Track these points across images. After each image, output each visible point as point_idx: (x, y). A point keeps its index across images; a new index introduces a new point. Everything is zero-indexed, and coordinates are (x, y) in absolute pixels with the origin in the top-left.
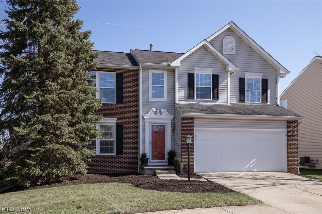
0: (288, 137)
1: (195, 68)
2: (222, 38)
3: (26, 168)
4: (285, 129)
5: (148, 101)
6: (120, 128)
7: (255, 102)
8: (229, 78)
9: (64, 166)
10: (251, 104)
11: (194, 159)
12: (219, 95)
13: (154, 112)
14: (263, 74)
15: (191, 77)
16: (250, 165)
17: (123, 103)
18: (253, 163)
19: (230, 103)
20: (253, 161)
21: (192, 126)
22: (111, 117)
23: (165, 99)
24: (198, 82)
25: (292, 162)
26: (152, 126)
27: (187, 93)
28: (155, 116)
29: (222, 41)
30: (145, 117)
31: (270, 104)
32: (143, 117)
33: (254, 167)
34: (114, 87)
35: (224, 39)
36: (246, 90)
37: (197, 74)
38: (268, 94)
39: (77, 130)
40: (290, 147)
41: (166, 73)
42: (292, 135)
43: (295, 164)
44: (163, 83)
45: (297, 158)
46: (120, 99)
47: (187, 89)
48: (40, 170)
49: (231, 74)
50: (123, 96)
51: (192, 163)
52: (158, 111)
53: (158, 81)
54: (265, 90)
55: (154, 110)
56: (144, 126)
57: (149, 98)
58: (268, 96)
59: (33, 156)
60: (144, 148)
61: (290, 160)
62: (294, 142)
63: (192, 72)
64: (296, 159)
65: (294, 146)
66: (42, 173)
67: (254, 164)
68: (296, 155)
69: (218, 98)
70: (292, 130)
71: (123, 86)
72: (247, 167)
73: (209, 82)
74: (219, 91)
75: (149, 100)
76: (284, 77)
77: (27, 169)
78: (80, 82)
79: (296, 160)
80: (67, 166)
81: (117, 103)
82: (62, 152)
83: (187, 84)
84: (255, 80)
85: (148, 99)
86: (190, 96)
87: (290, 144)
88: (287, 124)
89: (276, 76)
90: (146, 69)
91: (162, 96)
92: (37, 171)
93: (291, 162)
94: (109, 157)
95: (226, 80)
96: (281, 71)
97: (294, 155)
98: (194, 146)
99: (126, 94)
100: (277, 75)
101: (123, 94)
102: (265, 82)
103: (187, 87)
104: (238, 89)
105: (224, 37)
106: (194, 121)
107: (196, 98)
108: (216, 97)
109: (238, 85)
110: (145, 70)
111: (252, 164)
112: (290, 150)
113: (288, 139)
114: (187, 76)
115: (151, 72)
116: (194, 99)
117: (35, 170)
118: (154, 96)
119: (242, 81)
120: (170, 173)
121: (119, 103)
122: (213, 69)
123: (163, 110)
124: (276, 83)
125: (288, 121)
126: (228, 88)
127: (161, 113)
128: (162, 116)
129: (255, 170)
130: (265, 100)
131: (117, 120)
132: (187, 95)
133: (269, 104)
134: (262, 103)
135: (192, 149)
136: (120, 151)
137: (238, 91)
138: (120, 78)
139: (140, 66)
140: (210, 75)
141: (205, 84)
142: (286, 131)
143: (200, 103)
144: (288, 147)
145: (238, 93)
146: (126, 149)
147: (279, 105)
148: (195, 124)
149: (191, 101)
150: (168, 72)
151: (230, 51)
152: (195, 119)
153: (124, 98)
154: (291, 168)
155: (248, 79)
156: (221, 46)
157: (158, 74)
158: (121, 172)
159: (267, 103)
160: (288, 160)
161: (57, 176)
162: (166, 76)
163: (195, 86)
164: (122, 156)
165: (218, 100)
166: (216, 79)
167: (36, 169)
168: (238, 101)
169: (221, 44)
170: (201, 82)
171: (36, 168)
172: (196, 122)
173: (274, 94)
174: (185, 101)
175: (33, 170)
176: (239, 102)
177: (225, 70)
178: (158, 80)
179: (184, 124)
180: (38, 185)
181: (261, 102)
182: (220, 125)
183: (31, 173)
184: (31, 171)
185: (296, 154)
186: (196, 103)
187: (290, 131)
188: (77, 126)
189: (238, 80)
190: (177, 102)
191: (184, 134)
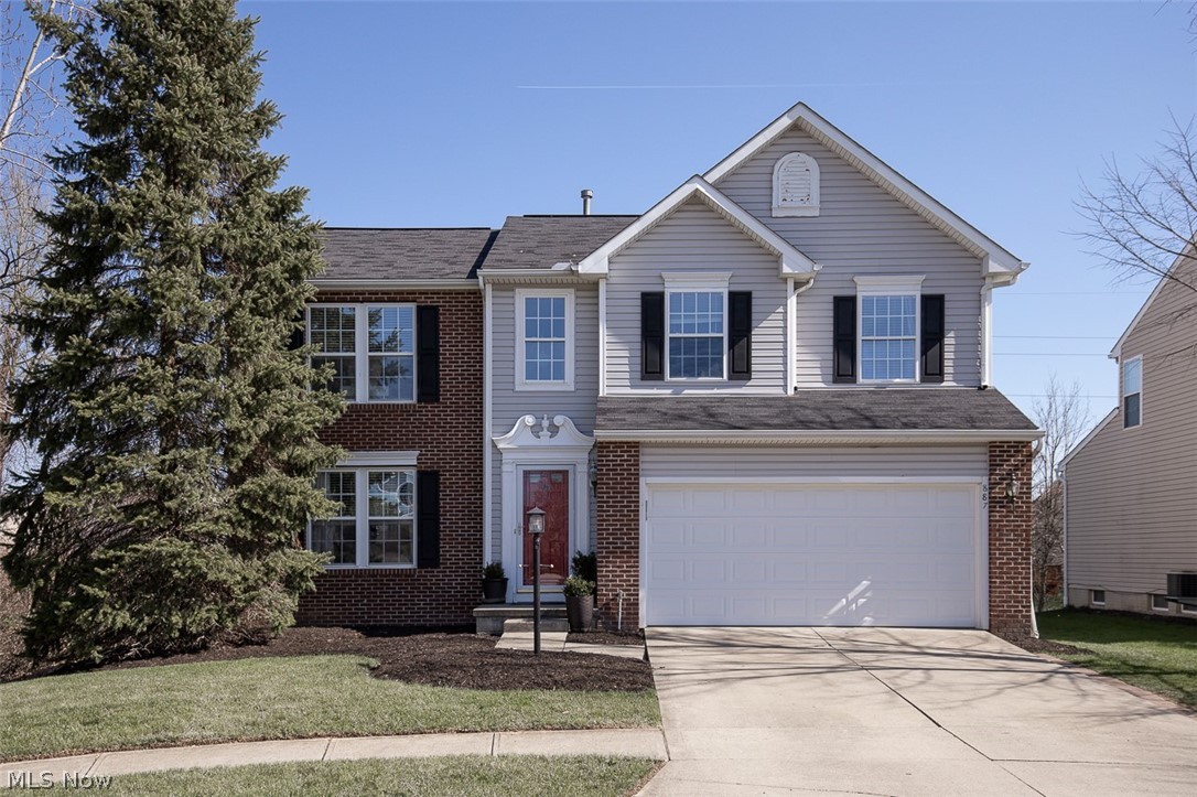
0: (993, 503)
1: (664, 274)
2: (771, 163)
3: (86, 609)
4: (982, 475)
5: (510, 393)
6: (428, 482)
7: (897, 380)
8: (792, 302)
9: (207, 603)
10: (879, 386)
11: (637, 581)
12: (754, 361)
13: (532, 427)
14: (924, 277)
15: (652, 306)
16: (849, 604)
17: (437, 400)
18: (861, 595)
19: (796, 388)
20: (859, 588)
21: (633, 471)
22: (401, 448)
23: (569, 383)
24: (676, 322)
25: (1005, 592)
26: (527, 474)
27: (638, 361)
28: (533, 441)
29: (772, 174)
30: (500, 446)
31: (955, 384)
32: (494, 446)
33: (862, 611)
34: (411, 351)
35: (776, 167)
36: (860, 337)
37: (673, 295)
38: (946, 348)
39: (244, 496)
40: (996, 540)
41: (573, 296)
42: (1005, 498)
43: (1018, 602)
44: (560, 331)
45: (1024, 578)
46: (429, 388)
47: (638, 346)
48: (128, 615)
49: (797, 285)
50: (438, 379)
51: (632, 595)
52: (545, 423)
53: (545, 324)
54: (933, 335)
55: (530, 420)
56: (498, 475)
57: (516, 382)
58: (946, 355)
59: (102, 572)
60: (497, 545)
61: (999, 587)
62: (1013, 521)
63: (656, 289)
64: (1021, 583)
65: (1015, 535)
66: (137, 624)
67: (862, 601)
68: (1022, 568)
69: (749, 371)
70: (1005, 479)
71: (438, 346)
72: (837, 612)
73: (718, 320)
74: (754, 346)
75: (517, 389)
76: (1007, 283)
77: (91, 610)
78: (242, 353)
79: (1023, 588)
80: (216, 604)
81: (419, 401)
82: (188, 564)
83: (639, 331)
84: (896, 300)
85: (510, 386)
86: (650, 370)
87: (998, 530)
88: (986, 458)
89: (979, 283)
90: (505, 287)
91: (560, 375)
92: (119, 619)
93: (1000, 592)
94: (394, 575)
95: (781, 310)
96: (990, 262)
97: (1012, 568)
98: (638, 538)
99: (448, 372)
100: (984, 278)
101: (437, 371)
102: (933, 307)
103: (639, 339)
104: (831, 335)
105: (778, 159)
106: (638, 456)
107: (671, 376)
108: (741, 371)
109: (831, 321)
110: (502, 290)
111: (855, 600)
112: (999, 550)
113: (990, 512)
114: (639, 302)
115: (521, 296)
116: (662, 379)
117: (111, 614)
118: (531, 375)
119: (844, 309)
120: (548, 628)
121: (425, 402)
122: (730, 274)
123: (559, 420)
124: (980, 308)
125: (992, 445)
126: (785, 335)
127: (554, 430)
128: (556, 441)
129: (868, 620)
130: (933, 372)
131: (420, 455)
132: (639, 368)
133: (948, 383)
134: (922, 381)
135: (632, 548)
136: (429, 557)
137: (831, 342)
138: (428, 319)
139: (481, 279)
140: (720, 295)
141: (703, 327)
142: (985, 480)
143: (686, 392)
144: (990, 539)
145: (831, 349)
146: (447, 550)
147: (986, 387)
148: (641, 466)
149: (652, 387)
150: (579, 294)
151: (801, 204)
152: (642, 450)
153: (442, 384)
154: (1002, 616)
155: (867, 300)
156: (767, 192)
157: (545, 301)
158: (434, 622)
159: (942, 381)
160: (990, 587)
161: (183, 631)
162: (573, 305)
163: (668, 335)
164: (435, 570)
165: (750, 379)
166: (741, 310)
167: (115, 612)
168: (831, 378)
169: (767, 185)
170: (689, 321)
171: (114, 608)
172: (646, 459)
173: (971, 348)
174: (632, 387)
175: (105, 614)
176: (835, 382)
177: (774, 272)
178: (545, 321)
179: (604, 465)
180: (129, 658)
181: (918, 379)
182: (733, 466)
183: (101, 623)
184: (101, 617)
185: (1020, 564)
186: (669, 391)
187: (998, 484)
188: (248, 485)
189: (831, 306)
190: (603, 392)
191: (605, 499)
